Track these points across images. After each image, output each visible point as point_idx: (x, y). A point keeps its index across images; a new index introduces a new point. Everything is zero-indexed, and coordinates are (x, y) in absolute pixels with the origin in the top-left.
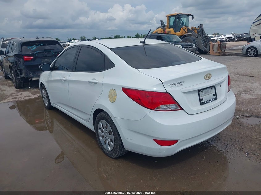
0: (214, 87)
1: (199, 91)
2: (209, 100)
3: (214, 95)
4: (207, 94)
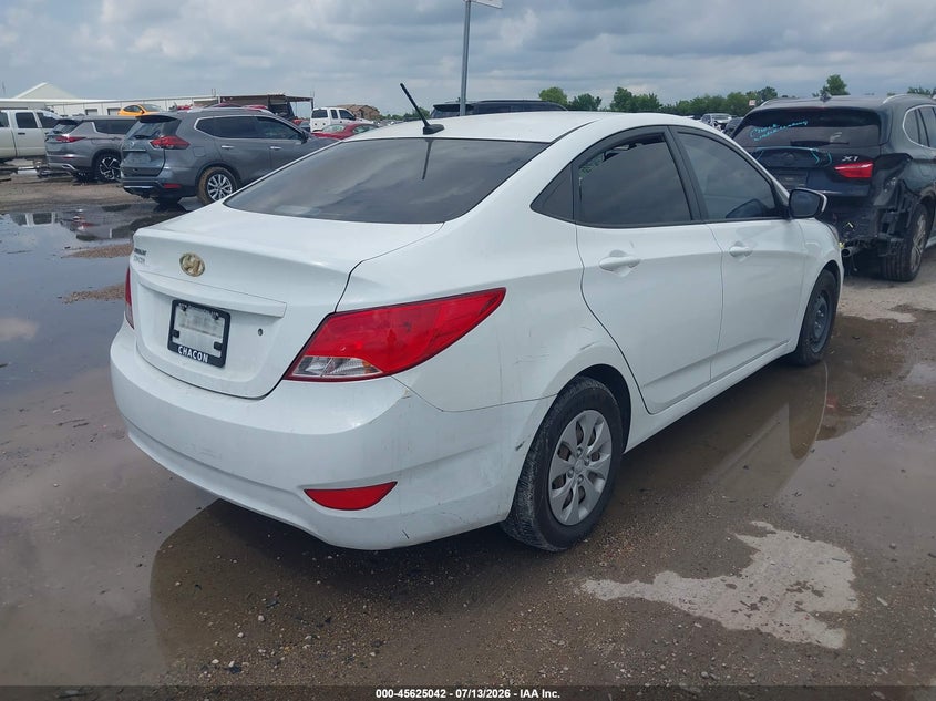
0: (224, 315)
1: (176, 303)
2: (193, 351)
3: (217, 346)
4: (201, 329)
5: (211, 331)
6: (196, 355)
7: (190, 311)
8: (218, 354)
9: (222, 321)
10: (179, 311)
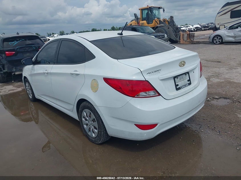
0: (188, 73)
1: (175, 78)
4: (182, 80)
5: (184, 79)
6: (185, 86)
7: (179, 77)
8: (189, 82)
9: (187, 75)
10: (176, 79)
